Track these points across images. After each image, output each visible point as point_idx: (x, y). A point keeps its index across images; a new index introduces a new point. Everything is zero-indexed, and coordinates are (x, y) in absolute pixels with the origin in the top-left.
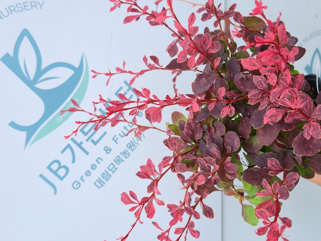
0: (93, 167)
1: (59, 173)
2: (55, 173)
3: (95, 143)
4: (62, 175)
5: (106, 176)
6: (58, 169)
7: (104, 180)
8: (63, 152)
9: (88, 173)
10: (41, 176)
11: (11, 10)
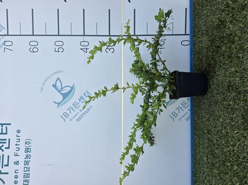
0: (76, 115)
1: (66, 116)
2: (65, 116)
3: (77, 108)
4: (67, 117)
5: (80, 118)
6: (66, 115)
7: (79, 119)
8: (67, 110)
9: (74, 117)
10: (61, 116)
11: (55, 73)
